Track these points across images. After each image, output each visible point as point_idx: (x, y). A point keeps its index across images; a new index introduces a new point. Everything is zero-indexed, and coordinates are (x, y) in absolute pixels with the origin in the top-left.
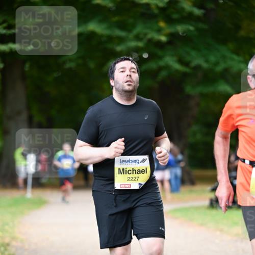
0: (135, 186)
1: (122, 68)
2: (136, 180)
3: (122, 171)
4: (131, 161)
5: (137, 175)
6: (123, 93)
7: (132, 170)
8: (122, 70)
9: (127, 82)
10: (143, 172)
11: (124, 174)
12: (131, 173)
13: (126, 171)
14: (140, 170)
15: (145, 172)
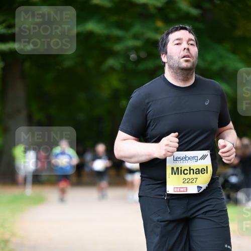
0: (192, 190)
1: (177, 39)
2: (194, 181)
3: (176, 171)
4: (187, 159)
5: (195, 176)
6: (179, 71)
7: (189, 170)
8: (177, 42)
9: (184, 57)
10: (203, 172)
11: (178, 174)
12: (187, 173)
13: (181, 170)
14: (199, 169)
15: (206, 172)
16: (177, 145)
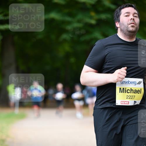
0: (131, 103)
2: (133, 98)
3: (123, 90)
5: (134, 94)
7: (130, 90)
10: (138, 92)
11: (124, 92)
12: (129, 92)
13: (126, 90)
14: (136, 90)
15: (140, 92)
16: (125, 74)
